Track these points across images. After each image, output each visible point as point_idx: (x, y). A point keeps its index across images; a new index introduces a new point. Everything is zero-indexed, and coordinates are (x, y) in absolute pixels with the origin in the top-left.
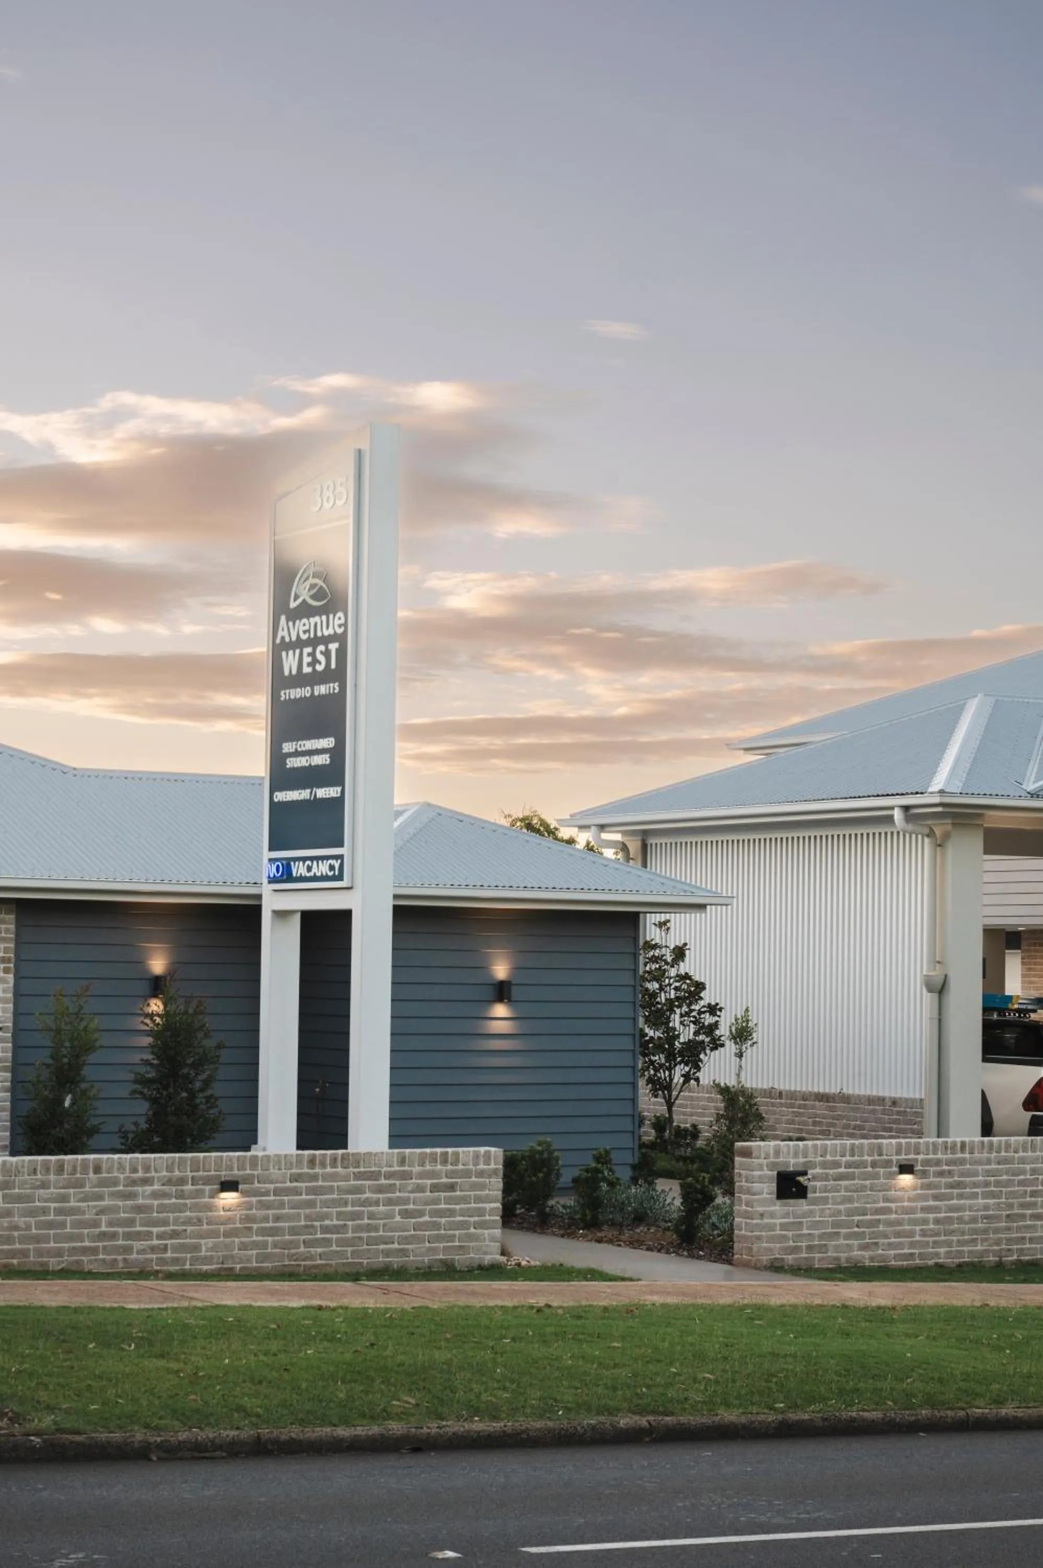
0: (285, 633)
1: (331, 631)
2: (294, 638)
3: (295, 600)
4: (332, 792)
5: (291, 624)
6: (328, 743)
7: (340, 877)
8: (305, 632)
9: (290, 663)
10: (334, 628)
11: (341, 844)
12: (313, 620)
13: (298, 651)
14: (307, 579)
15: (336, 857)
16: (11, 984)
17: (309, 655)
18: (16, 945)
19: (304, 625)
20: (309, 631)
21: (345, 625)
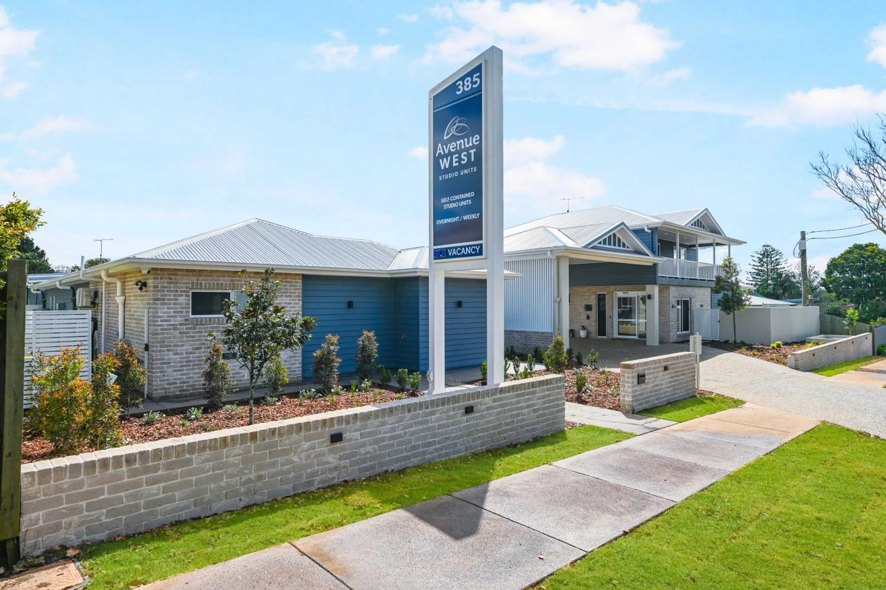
0: (441, 151)
1: (471, 144)
2: (446, 152)
3: (446, 136)
4: (473, 216)
5: (444, 147)
6: (471, 194)
7: (481, 253)
8: (453, 149)
9: (444, 164)
10: (472, 143)
11: (481, 239)
12: (458, 143)
13: (449, 158)
14: (455, 124)
15: (477, 245)
16: (301, 305)
17: (456, 158)
18: (302, 291)
19: (453, 145)
20: (456, 147)
21: (481, 140)
